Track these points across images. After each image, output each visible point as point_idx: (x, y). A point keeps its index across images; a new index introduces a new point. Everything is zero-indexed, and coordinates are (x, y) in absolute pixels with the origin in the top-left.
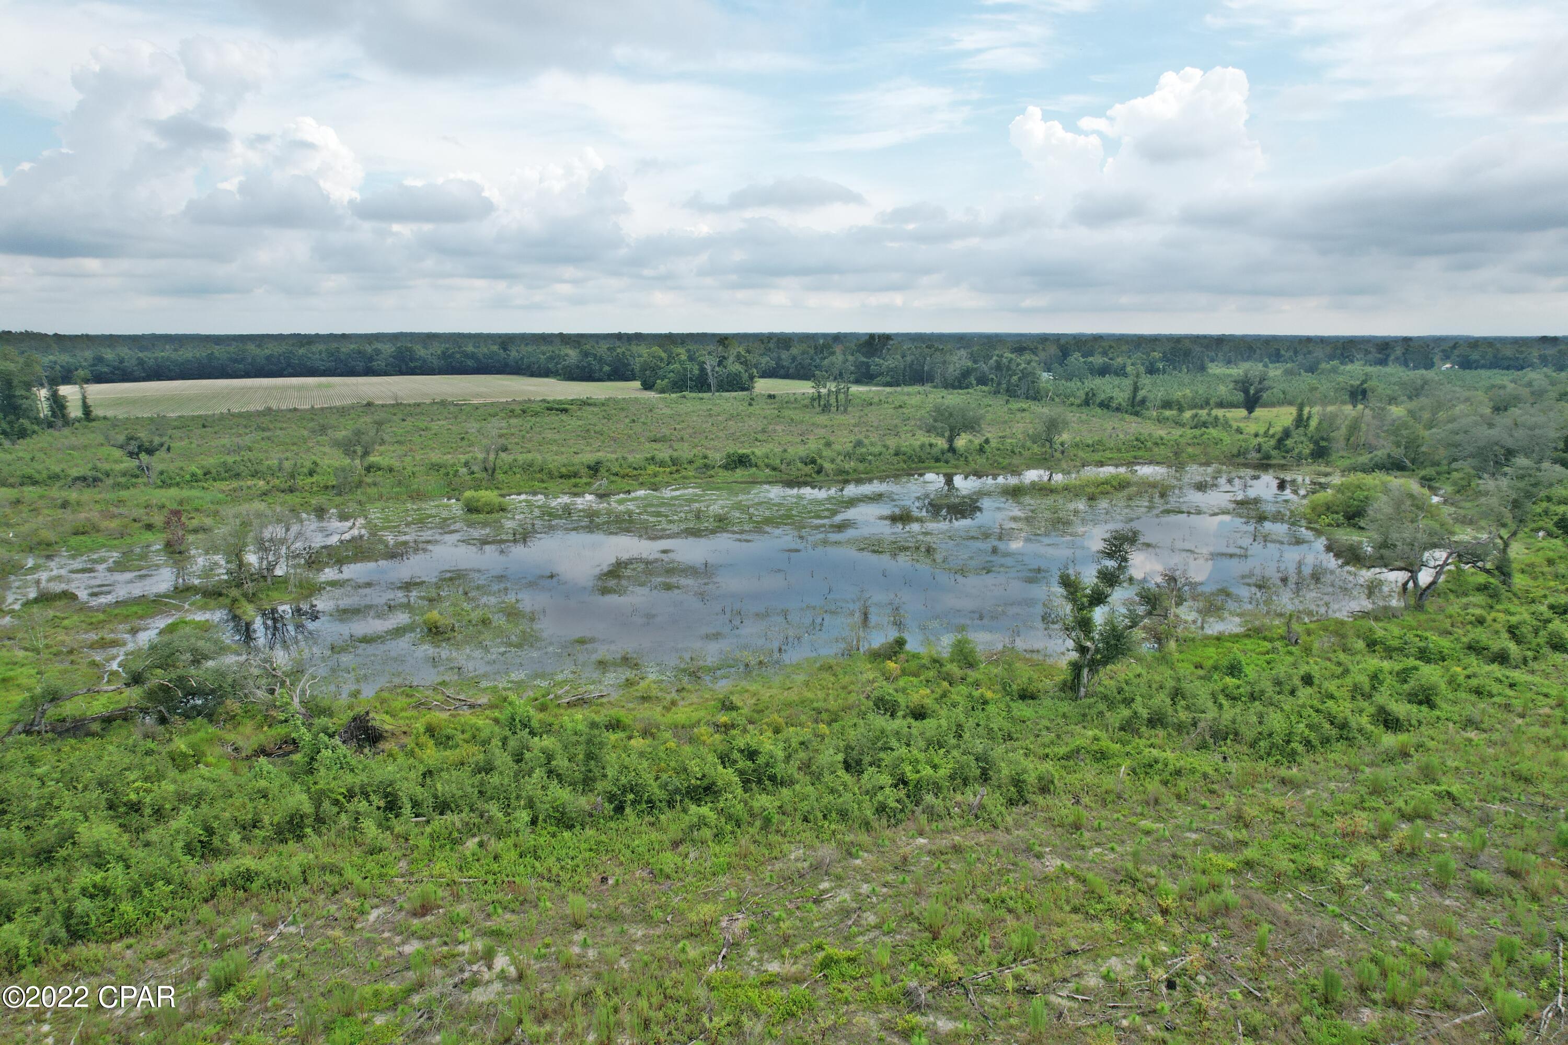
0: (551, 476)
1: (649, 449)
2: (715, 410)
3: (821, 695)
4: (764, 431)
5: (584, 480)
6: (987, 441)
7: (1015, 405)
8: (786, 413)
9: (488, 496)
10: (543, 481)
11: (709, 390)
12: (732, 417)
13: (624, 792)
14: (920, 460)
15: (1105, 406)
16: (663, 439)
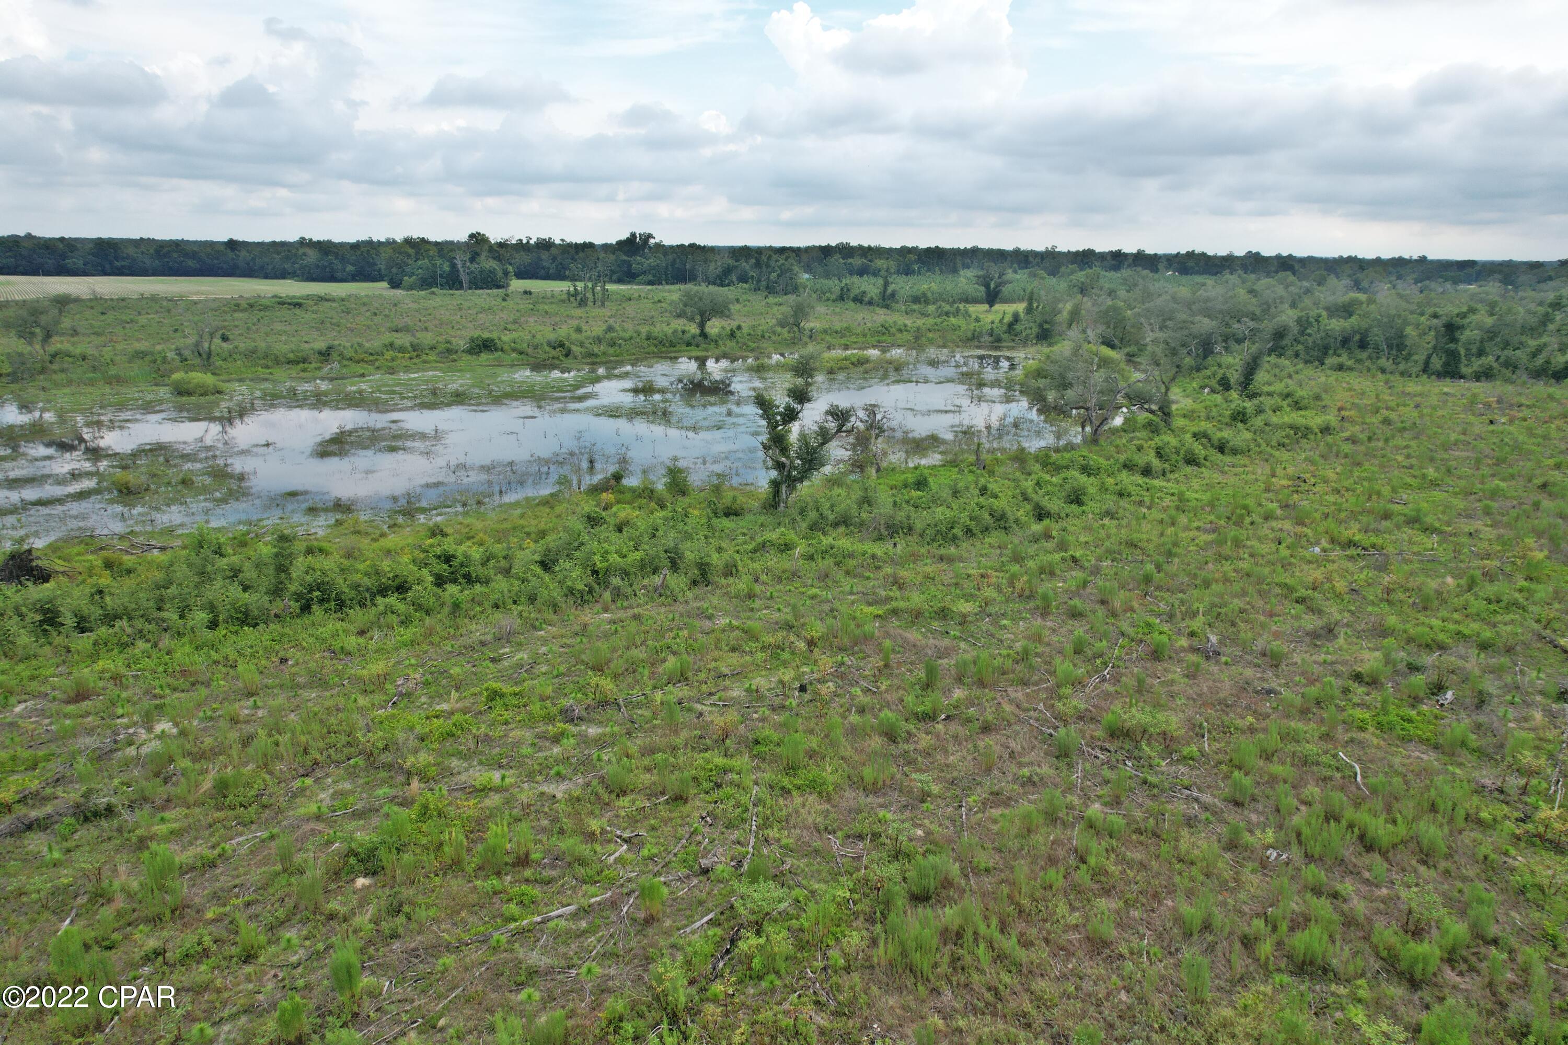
0: (277, 362)
1: (388, 337)
2: (466, 304)
4: (515, 322)
5: (314, 365)
6: (739, 328)
7: (771, 300)
8: (541, 307)
9: (199, 377)
10: (267, 367)
11: (461, 288)
12: (483, 310)
13: (311, 591)
14: (672, 345)
15: (858, 300)
16: (406, 329)
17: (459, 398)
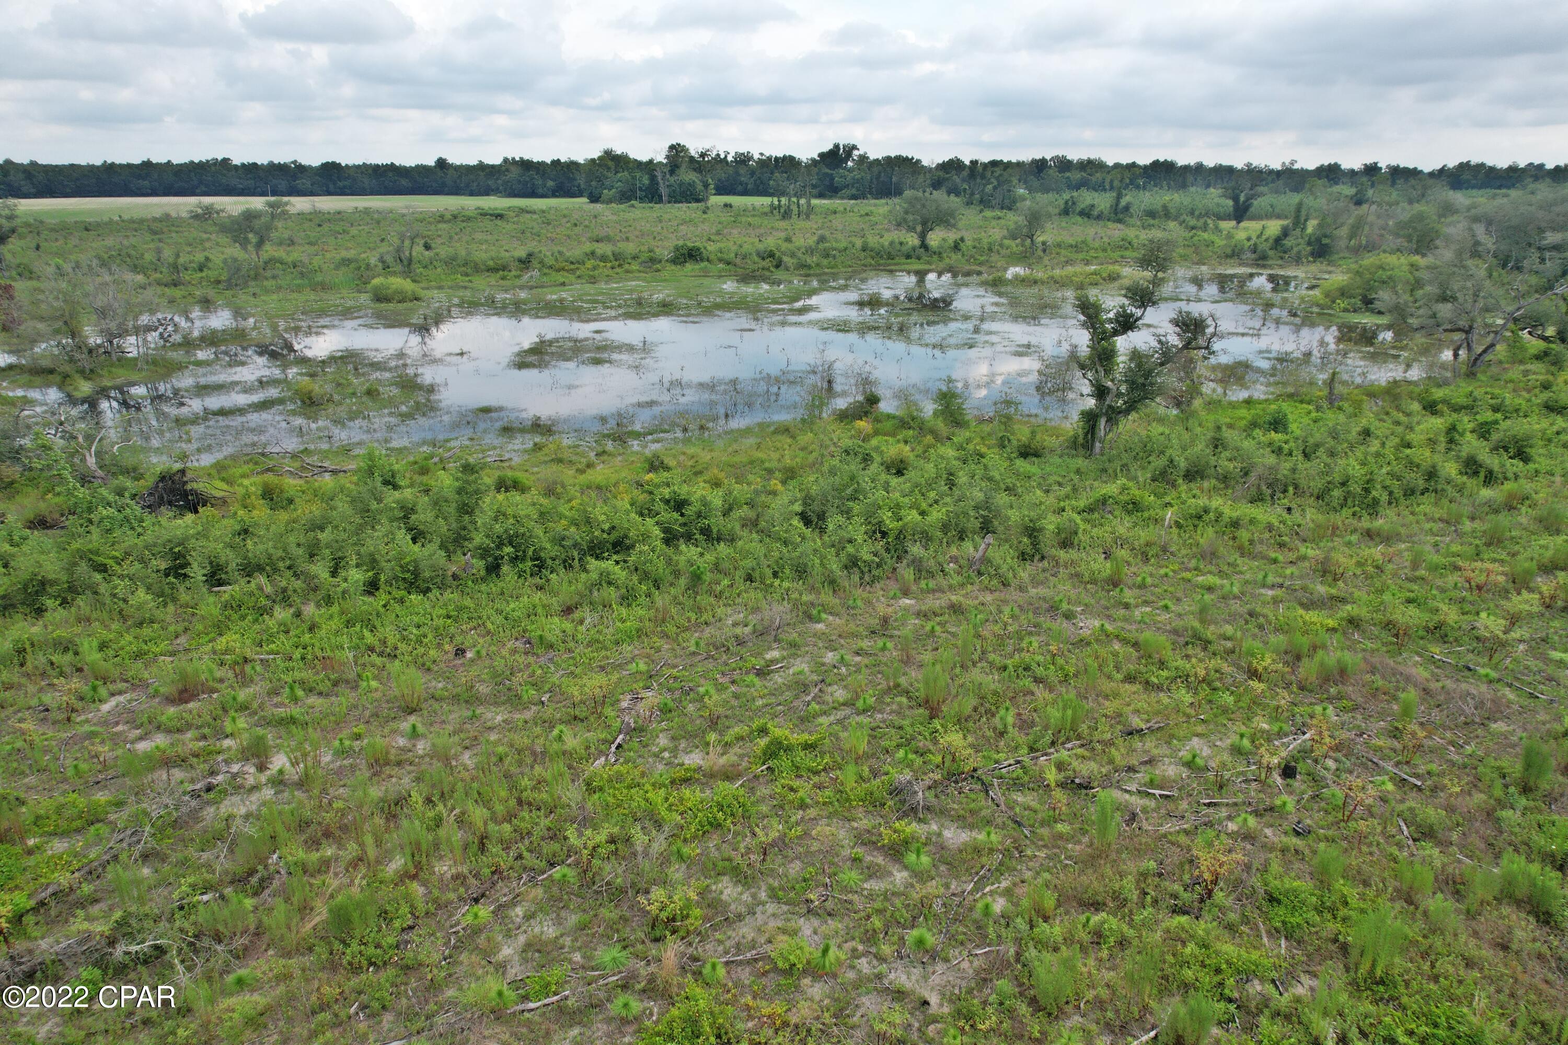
0: (477, 270)
1: (588, 247)
2: (666, 217)
3: (775, 456)
4: (718, 233)
5: (514, 273)
6: (962, 239)
7: (988, 213)
8: (744, 219)
9: (398, 283)
10: (467, 275)
11: (660, 201)
12: (684, 222)
13: (500, 546)
14: (890, 257)
15: (1086, 214)
16: (607, 239)
17: (666, 309)
